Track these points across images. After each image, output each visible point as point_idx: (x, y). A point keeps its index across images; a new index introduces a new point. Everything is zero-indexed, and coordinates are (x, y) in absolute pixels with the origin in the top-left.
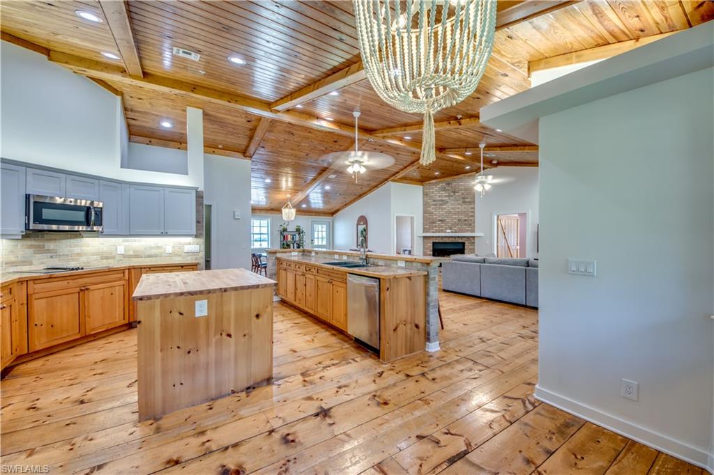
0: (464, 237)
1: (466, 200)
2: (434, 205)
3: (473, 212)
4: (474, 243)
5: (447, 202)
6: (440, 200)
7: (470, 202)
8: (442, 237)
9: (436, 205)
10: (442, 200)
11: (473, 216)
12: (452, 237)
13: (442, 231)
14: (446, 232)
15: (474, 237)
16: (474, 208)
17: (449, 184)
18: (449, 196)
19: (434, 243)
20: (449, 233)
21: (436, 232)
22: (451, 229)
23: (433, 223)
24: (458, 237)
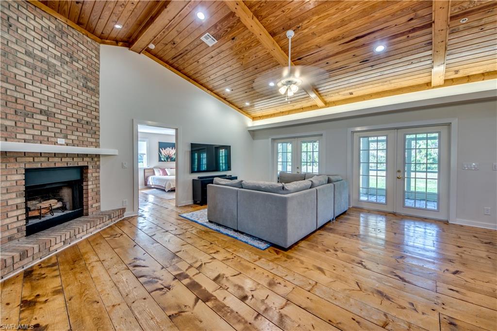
0: (87, 155)
1: (89, 84)
2: (26, 64)
3: (97, 110)
4: (99, 167)
5: (57, 73)
6: (42, 60)
7: (92, 90)
8: (49, 156)
9: (34, 68)
10: (48, 63)
11: (96, 118)
12: (67, 155)
13: (48, 140)
14: (56, 143)
15: (98, 156)
16: (97, 103)
17: (61, 31)
18: (60, 59)
19: (28, 171)
20: (61, 146)
21: (34, 139)
22: (66, 137)
23: (27, 115)
24: (78, 155)
